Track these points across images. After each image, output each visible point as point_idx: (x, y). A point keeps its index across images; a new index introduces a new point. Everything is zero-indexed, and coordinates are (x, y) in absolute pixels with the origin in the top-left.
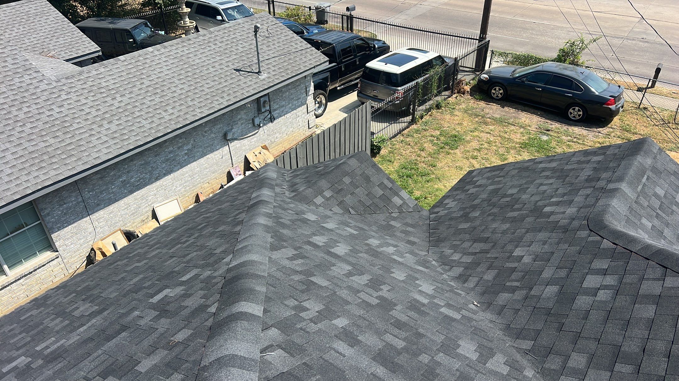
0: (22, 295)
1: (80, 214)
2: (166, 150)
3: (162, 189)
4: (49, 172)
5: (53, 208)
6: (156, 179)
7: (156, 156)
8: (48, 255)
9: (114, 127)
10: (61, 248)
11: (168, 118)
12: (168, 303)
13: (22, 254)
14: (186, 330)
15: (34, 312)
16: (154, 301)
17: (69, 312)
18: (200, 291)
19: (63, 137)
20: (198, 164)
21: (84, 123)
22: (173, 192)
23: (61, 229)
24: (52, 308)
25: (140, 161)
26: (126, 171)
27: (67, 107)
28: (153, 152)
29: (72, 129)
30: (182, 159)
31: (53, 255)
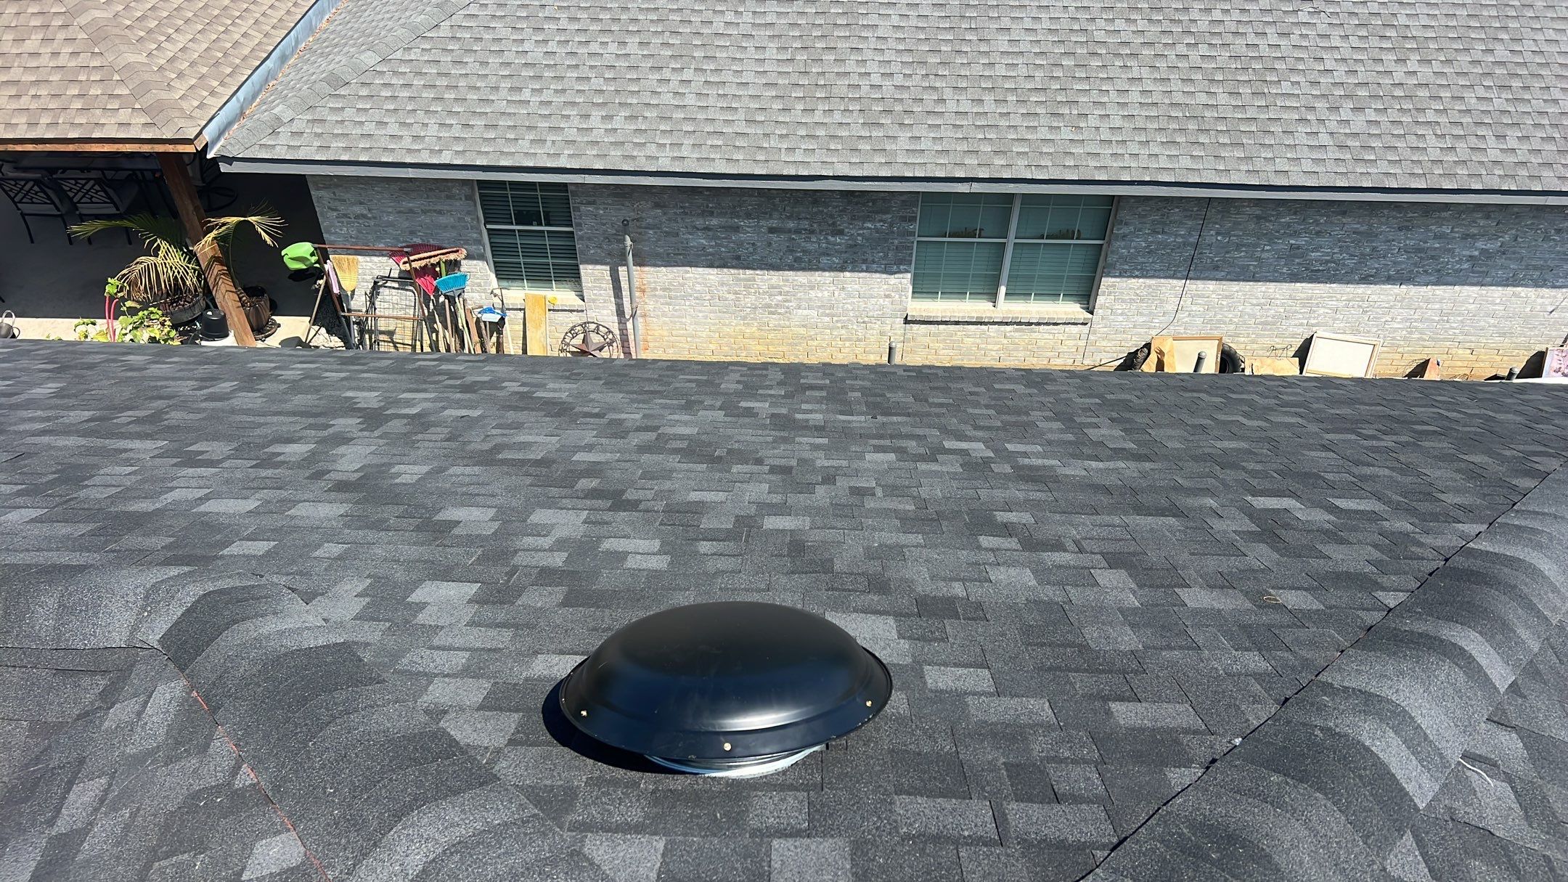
0: (993, 353)
1: (1174, 266)
2: (1433, 227)
3: (1360, 306)
4: (1180, 157)
5: (1139, 230)
6: (1363, 279)
7: (1400, 229)
8: (1072, 309)
9: (1359, 123)
10: (1100, 311)
11: (1494, 154)
12: (1286, 526)
13: (1039, 284)
14: (1310, 597)
15: (1020, 388)
16: (1254, 503)
17: (1080, 424)
18: (1370, 548)
19: (1247, 99)
20: (1481, 296)
21: (1306, 88)
22: (1377, 326)
23: (1124, 277)
24: (1051, 400)
25: (1358, 223)
26: (1318, 229)
27: (1295, 39)
28: (1401, 218)
29: (1275, 91)
30: (1453, 266)
31: (1082, 314)
